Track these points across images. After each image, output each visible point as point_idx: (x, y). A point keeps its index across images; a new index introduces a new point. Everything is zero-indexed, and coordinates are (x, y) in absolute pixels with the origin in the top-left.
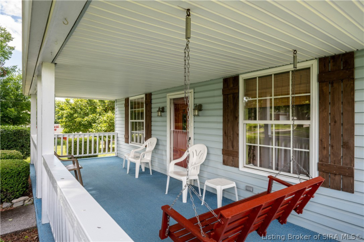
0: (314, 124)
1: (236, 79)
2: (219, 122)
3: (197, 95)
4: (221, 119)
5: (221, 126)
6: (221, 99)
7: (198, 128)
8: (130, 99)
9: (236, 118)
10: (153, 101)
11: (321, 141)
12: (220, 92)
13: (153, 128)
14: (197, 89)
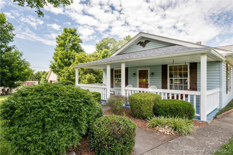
0: (189, 78)
1: (166, 66)
2: (160, 79)
3: (151, 70)
4: (161, 78)
5: (161, 80)
6: (161, 71)
7: (151, 80)
8: (114, 69)
9: (167, 77)
10: (129, 71)
11: (190, 83)
12: (161, 69)
13: (129, 81)
14: (151, 68)
